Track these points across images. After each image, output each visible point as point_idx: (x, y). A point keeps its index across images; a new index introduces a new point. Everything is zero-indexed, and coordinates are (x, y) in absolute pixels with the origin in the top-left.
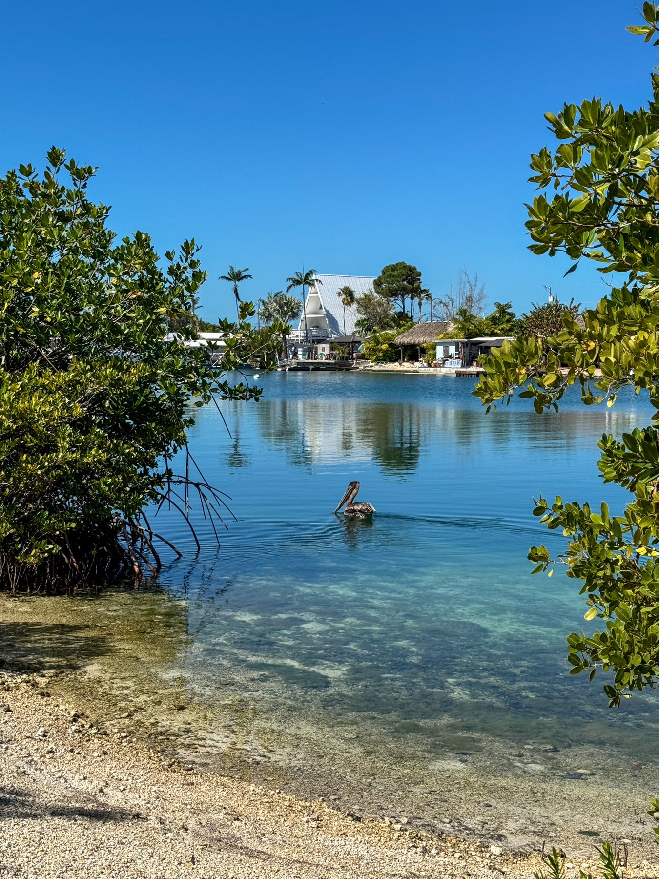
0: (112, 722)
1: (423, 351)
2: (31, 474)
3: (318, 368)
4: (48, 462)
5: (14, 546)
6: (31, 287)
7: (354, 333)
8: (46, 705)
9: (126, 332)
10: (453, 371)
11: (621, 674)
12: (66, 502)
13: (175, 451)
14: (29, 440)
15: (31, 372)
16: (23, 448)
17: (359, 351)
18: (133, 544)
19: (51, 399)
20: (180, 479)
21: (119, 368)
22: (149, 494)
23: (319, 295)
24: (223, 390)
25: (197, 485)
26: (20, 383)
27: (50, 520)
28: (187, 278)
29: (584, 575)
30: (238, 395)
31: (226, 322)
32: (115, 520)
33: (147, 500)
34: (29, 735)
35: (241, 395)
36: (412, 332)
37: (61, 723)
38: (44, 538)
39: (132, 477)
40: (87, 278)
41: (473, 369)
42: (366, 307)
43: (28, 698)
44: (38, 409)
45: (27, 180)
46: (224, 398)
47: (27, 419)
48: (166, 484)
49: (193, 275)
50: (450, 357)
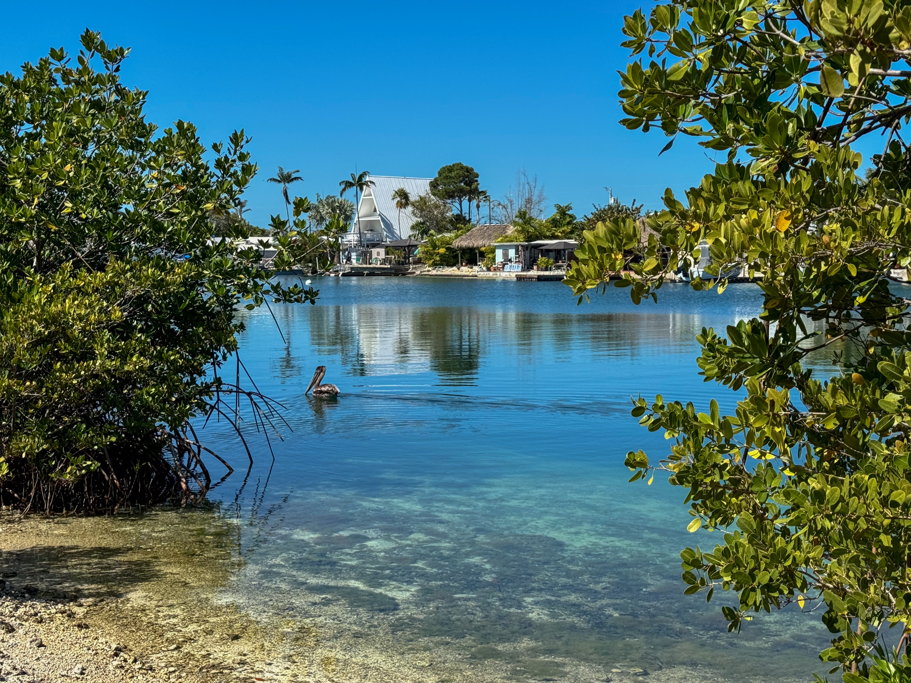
0: (159, 655)
1: (482, 255)
2: (66, 384)
3: (373, 273)
4: (84, 370)
5: (47, 463)
6: (62, 180)
7: (410, 237)
8: (84, 638)
9: (169, 230)
10: (513, 275)
11: (746, 594)
12: (104, 414)
13: (225, 358)
14: (62, 347)
15: (64, 273)
16: (57, 356)
17: (416, 256)
18: (180, 460)
19: (87, 301)
20: (231, 387)
21: (163, 268)
22: (197, 404)
23: (373, 197)
24: (276, 292)
25: (249, 394)
26: (52, 285)
27: (88, 433)
28: (236, 172)
29: (689, 482)
30: (292, 297)
31: (279, 219)
32: (159, 433)
33: (195, 411)
34: (64, 673)
35: (296, 297)
36: (470, 236)
37: (101, 658)
38: (81, 453)
39: (177, 386)
40: (126, 173)
41: (534, 273)
42: (422, 210)
43: (63, 630)
44: (72, 312)
45: (59, 65)
46: (277, 300)
47: (60, 324)
48: (215, 393)
49: (243, 168)
50: (510, 261)
